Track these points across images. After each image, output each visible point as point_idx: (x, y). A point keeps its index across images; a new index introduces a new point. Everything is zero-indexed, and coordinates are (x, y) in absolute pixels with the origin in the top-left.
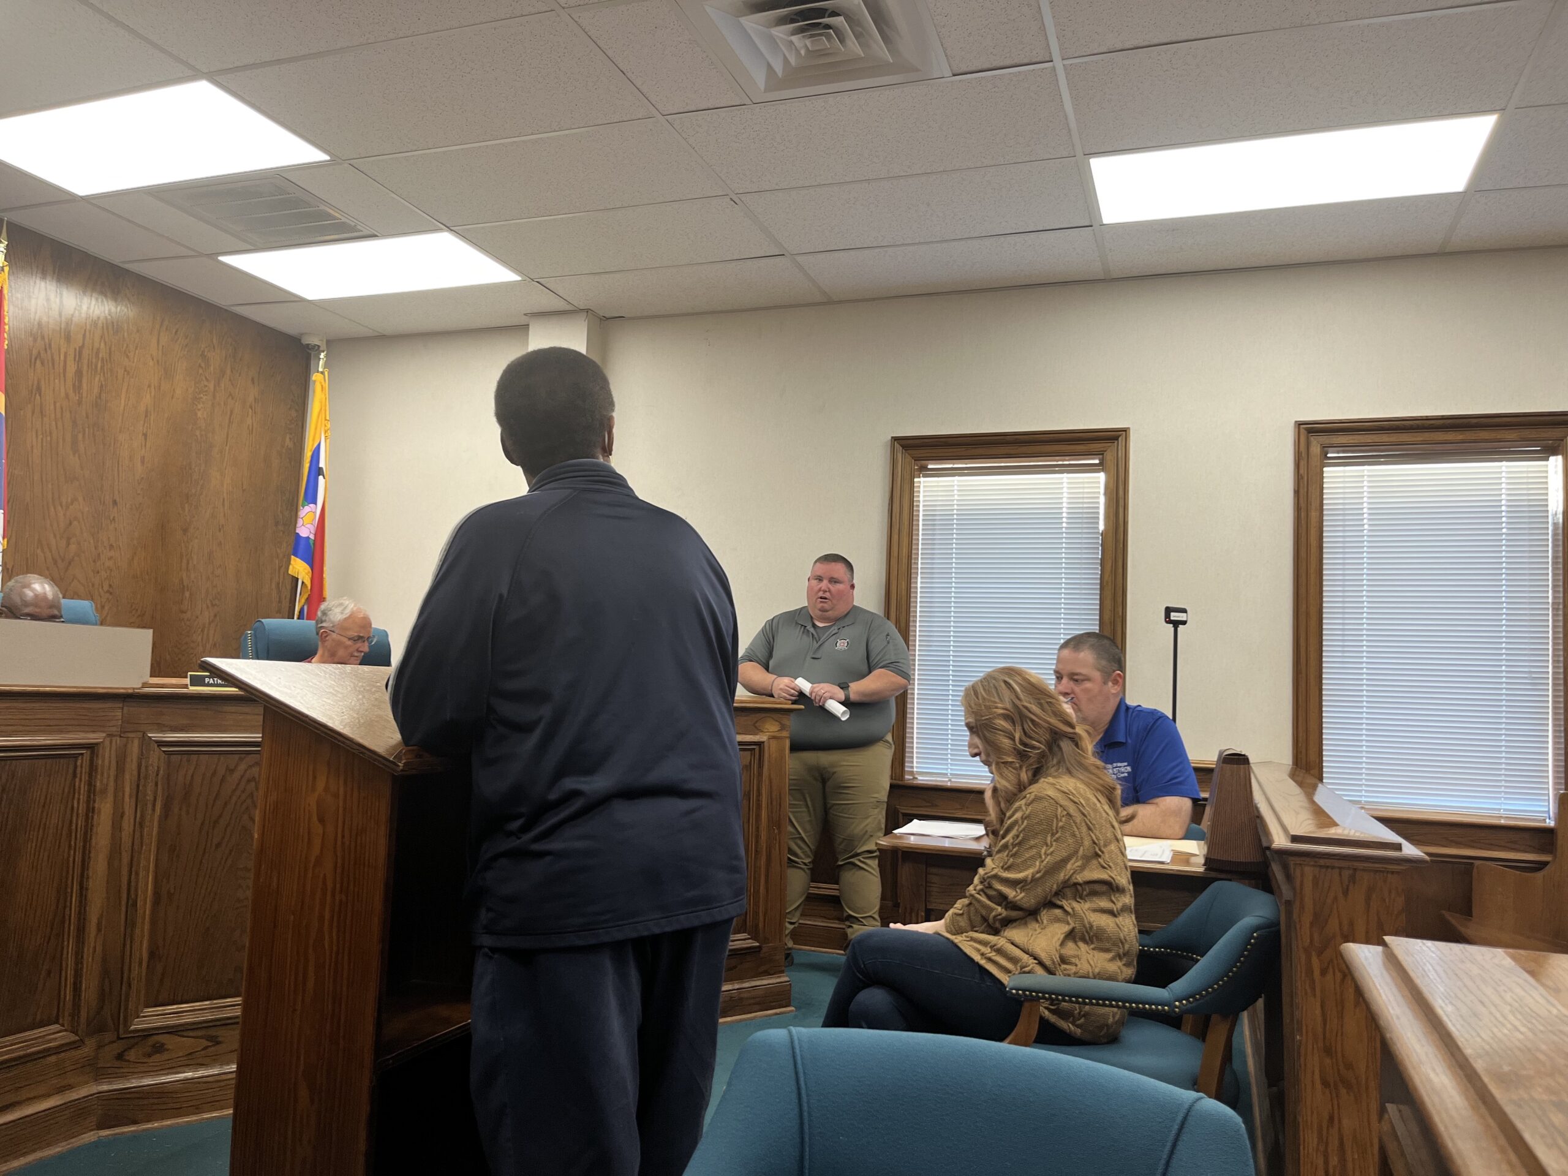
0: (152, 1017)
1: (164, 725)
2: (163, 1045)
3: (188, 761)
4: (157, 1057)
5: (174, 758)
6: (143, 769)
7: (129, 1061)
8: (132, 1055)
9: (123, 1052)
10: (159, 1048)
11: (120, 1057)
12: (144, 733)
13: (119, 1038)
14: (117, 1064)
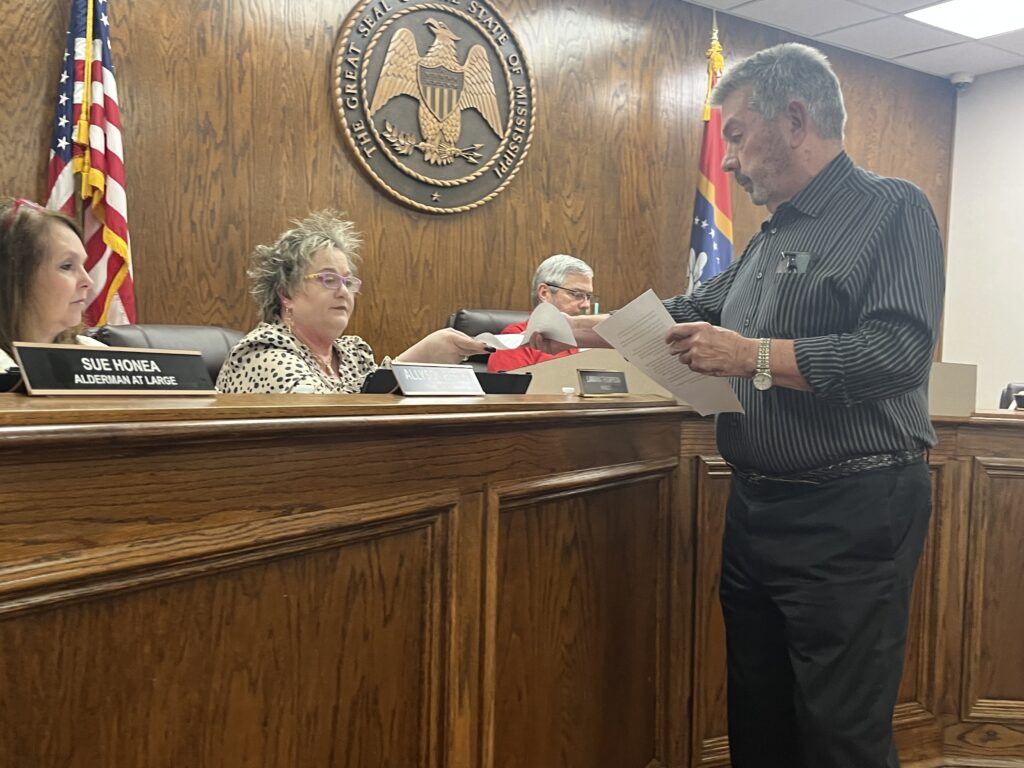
0: (985, 708)
1: (988, 451)
2: (995, 733)
3: (1008, 484)
4: (990, 744)
5: (997, 480)
6: (974, 489)
7: (969, 743)
8: (970, 738)
9: (964, 734)
10: (992, 736)
11: (961, 737)
12: (974, 458)
13: (960, 721)
14: (960, 743)
